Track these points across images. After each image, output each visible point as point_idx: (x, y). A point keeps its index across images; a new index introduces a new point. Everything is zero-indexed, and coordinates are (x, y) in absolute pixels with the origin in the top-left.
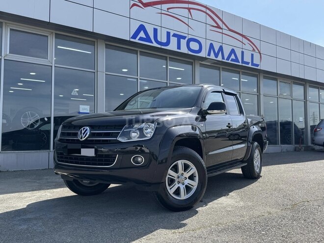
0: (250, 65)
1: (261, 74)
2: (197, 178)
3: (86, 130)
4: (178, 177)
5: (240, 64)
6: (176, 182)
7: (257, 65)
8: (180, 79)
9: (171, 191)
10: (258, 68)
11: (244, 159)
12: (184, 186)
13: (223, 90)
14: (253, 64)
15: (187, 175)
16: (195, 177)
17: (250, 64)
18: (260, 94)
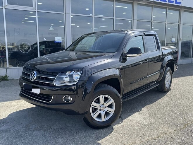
0: (174, 4)
1: (182, 9)
2: (114, 107)
3: (34, 74)
4: (100, 107)
5: (167, 3)
6: (98, 110)
7: (180, 3)
8: (125, 13)
9: (94, 116)
10: (180, 5)
11: (157, 80)
12: (104, 112)
13: (144, 33)
14: (176, 2)
15: (107, 104)
16: (113, 105)
17: (174, 2)
18: (180, 24)
